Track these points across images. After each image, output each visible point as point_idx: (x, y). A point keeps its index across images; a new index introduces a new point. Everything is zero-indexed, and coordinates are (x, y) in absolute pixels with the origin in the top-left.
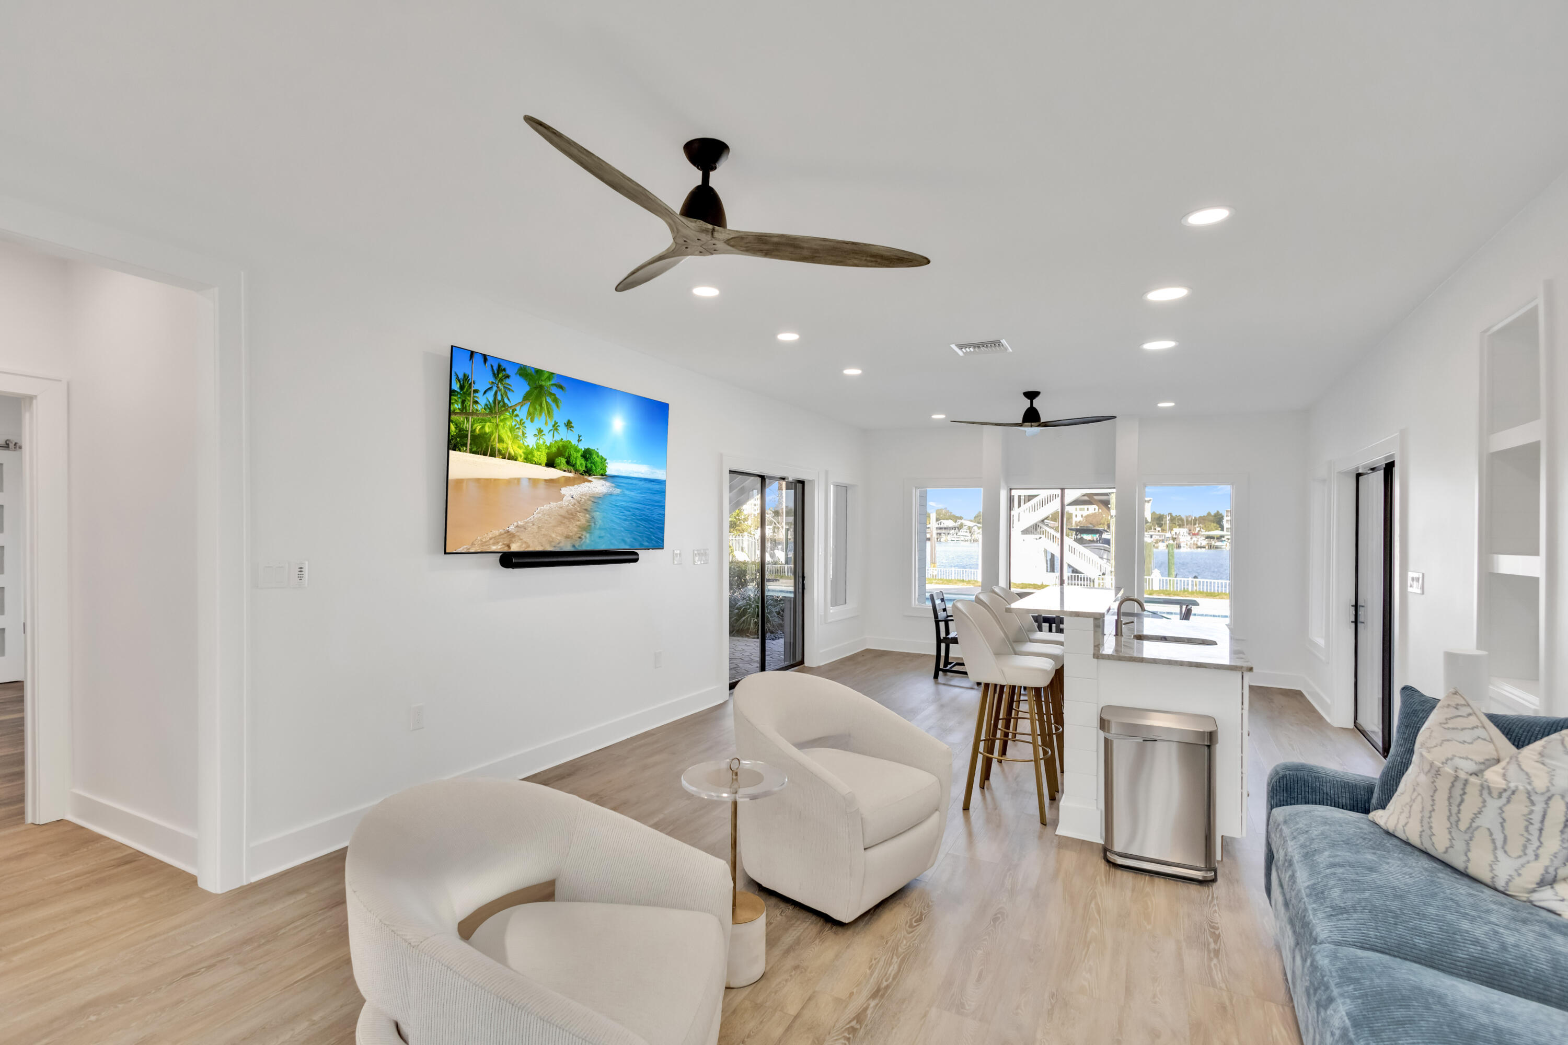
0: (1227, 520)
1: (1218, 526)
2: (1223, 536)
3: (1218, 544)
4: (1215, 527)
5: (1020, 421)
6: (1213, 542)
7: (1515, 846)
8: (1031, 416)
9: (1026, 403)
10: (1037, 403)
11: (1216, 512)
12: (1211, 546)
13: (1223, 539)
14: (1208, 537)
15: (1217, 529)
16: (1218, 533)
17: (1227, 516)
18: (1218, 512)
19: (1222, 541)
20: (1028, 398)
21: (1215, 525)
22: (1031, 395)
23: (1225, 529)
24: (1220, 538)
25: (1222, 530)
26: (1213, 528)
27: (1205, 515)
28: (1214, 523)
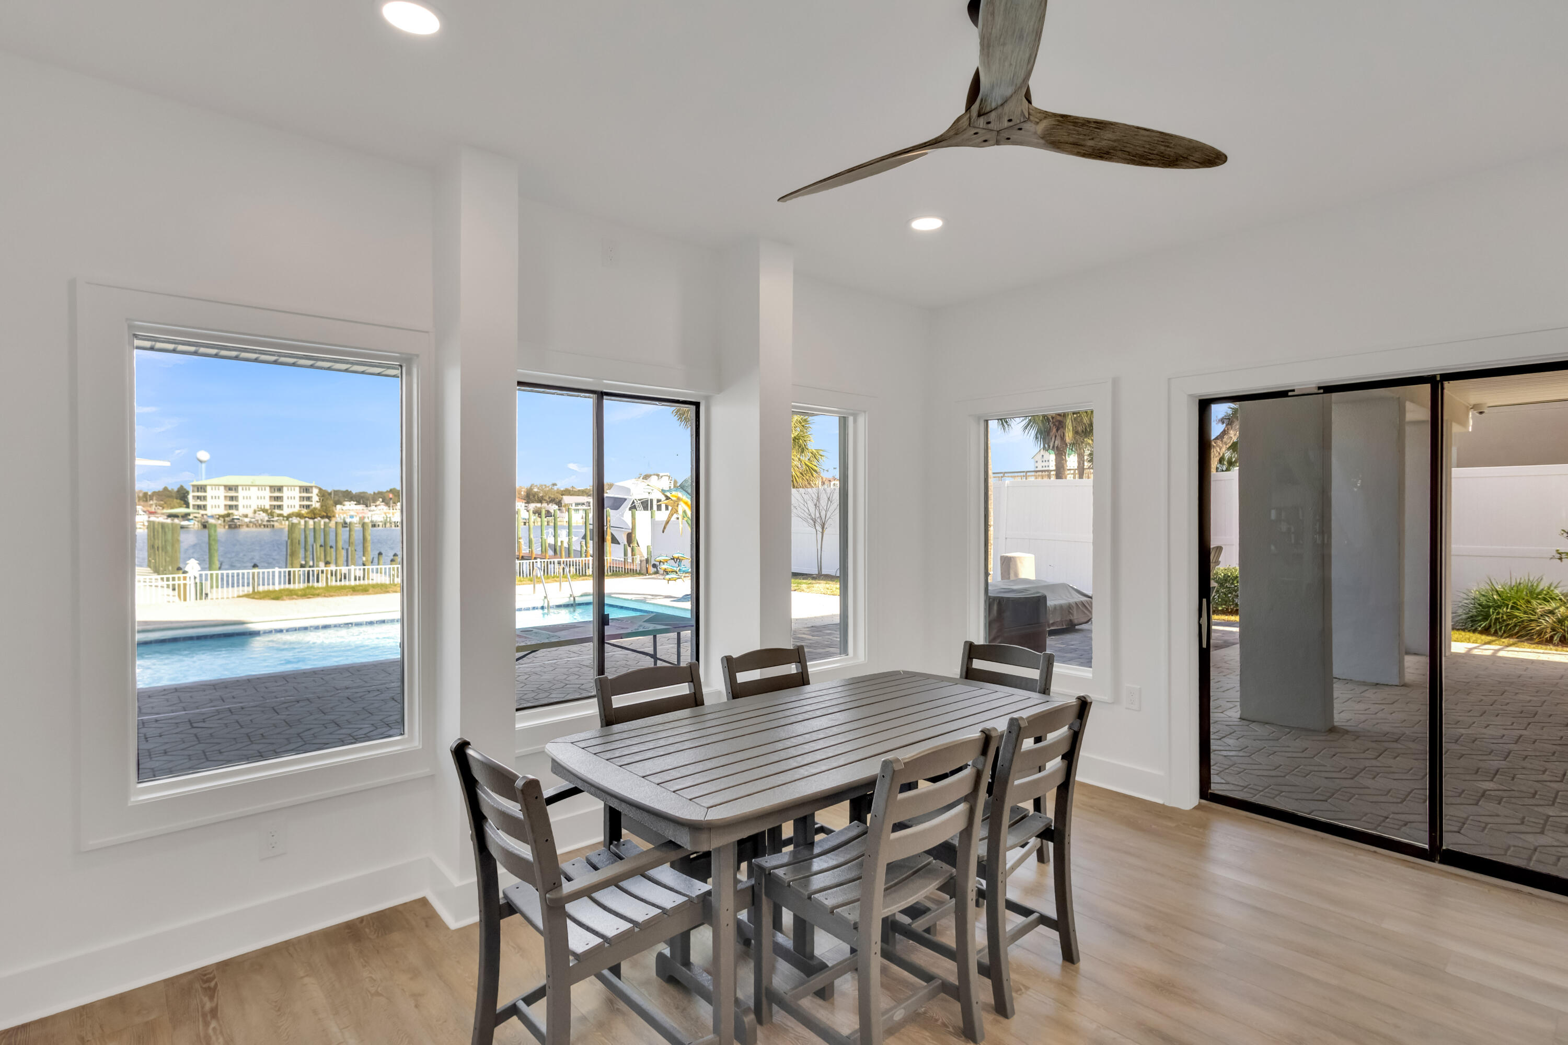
1: (182, 502)
2: (188, 514)
3: (185, 523)
4: (178, 503)
14: (170, 516)
15: (181, 507)
16: (183, 510)
18: (182, 487)
19: (189, 520)
21: (178, 501)
23: (191, 506)
24: (185, 516)
25: (188, 507)
26: (177, 505)
28: (177, 499)
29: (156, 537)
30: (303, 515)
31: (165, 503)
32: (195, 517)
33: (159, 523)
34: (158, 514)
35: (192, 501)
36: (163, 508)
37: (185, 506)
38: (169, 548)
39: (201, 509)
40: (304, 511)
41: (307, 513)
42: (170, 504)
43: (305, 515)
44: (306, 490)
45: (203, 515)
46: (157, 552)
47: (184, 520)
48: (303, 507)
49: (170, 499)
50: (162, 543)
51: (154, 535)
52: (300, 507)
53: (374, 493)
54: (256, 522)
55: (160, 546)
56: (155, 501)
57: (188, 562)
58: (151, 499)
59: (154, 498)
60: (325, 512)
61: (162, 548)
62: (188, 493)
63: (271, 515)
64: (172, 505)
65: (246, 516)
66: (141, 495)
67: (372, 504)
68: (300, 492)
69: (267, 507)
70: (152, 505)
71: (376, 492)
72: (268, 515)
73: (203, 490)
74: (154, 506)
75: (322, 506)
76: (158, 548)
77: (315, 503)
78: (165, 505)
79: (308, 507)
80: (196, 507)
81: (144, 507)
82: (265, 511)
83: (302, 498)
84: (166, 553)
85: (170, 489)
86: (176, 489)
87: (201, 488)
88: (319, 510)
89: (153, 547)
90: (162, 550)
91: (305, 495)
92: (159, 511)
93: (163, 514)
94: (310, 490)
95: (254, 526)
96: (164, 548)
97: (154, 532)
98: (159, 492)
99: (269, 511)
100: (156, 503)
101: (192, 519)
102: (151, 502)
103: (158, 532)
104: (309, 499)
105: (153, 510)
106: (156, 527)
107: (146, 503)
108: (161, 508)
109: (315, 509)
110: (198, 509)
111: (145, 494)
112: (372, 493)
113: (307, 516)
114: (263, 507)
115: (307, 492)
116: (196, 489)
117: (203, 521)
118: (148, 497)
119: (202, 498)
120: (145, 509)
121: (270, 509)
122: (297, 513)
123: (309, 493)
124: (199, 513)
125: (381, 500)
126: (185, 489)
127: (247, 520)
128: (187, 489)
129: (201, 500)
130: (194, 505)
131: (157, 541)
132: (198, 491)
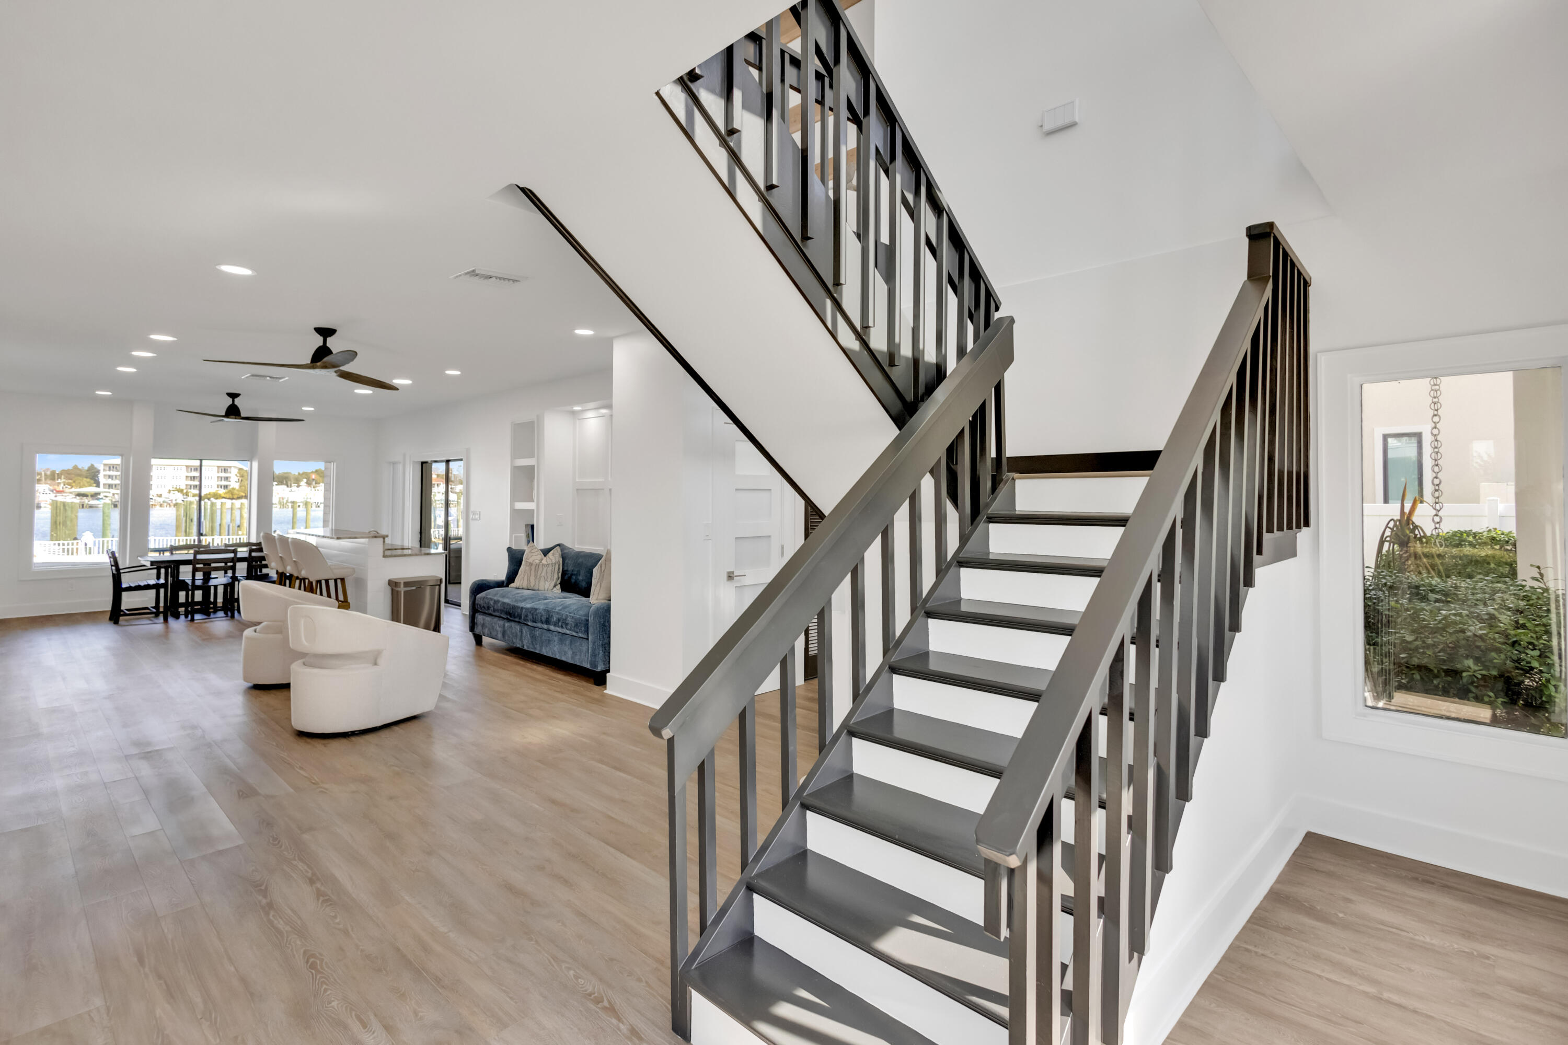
0: (105, 475)
1: (92, 482)
2: (99, 494)
4: (88, 482)
5: (224, 414)
6: (86, 501)
7: (549, 580)
8: (233, 411)
9: (229, 401)
10: (237, 401)
11: (90, 465)
12: (83, 505)
13: (99, 496)
14: (79, 495)
15: (90, 486)
16: (92, 489)
17: (104, 470)
19: (98, 499)
20: (231, 397)
21: (88, 480)
22: (233, 396)
23: (101, 485)
24: (95, 496)
25: (98, 485)
26: (86, 485)
27: (71, 468)
28: (86, 477)
29: (58, 514)
30: (220, 495)
31: (74, 482)
32: (106, 497)
33: (61, 502)
34: (66, 492)
35: (102, 480)
36: (72, 487)
37: (95, 485)
38: (68, 523)
39: (112, 488)
40: (222, 491)
41: (225, 494)
42: (80, 483)
43: (223, 495)
44: (225, 470)
45: (114, 494)
46: (58, 527)
47: (93, 500)
48: (221, 487)
49: (79, 478)
50: (63, 519)
51: (56, 513)
52: (218, 487)
53: (299, 474)
54: (170, 502)
55: (61, 522)
56: (63, 480)
57: (83, 534)
58: (59, 477)
59: (63, 477)
60: (244, 493)
61: (63, 523)
62: (98, 471)
63: (186, 495)
64: (82, 484)
65: (160, 496)
66: (48, 473)
67: (293, 485)
68: (218, 472)
69: (183, 487)
70: (59, 483)
71: (301, 472)
72: (183, 495)
73: (115, 469)
74: (62, 485)
75: (240, 486)
76: (60, 523)
77: (234, 484)
78: (74, 484)
79: (226, 487)
80: (107, 486)
81: (50, 485)
82: (180, 491)
83: (220, 478)
84: (65, 527)
85: (80, 467)
86: (86, 468)
87: (113, 467)
88: (238, 490)
89: (56, 522)
90: (63, 525)
91: (223, 475)
92: (67, 490)
93: (71, 493)
94: (229, 470)
95: (168, 506)
96: (64, 524)
97: (56, 510)
98: (69, 470)
99: (185, 491)
100: (64, 482)
101: (102, 499)
102: (59, 481)
103: (60, 509)
104: (227, 479)
105: (61, 489)
106: (59, 505)
107: (53, 482)
108: (69, 487)
109: (233, 489)
110: (109, 489)
111: (53, 473)
112: (297, 474)
113: (225, 496)
114: (178, 488)
115: (225, 472)
116: (107, 468)
117: (114, 500)
118: (56, 475)
119: (114, 477)
120: (51, 488)
121: (186, 489)
122: (214, 493)
123: (227, 472)
124: (109, 492)
125: (305, 480)
126: (96, 468)
127: (161, 500)
128: (100, 469)
129: (112, 479)
130: (104, 485)
131: (58, 518)
132: (110, 470)
